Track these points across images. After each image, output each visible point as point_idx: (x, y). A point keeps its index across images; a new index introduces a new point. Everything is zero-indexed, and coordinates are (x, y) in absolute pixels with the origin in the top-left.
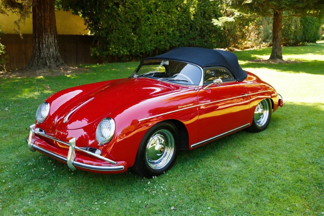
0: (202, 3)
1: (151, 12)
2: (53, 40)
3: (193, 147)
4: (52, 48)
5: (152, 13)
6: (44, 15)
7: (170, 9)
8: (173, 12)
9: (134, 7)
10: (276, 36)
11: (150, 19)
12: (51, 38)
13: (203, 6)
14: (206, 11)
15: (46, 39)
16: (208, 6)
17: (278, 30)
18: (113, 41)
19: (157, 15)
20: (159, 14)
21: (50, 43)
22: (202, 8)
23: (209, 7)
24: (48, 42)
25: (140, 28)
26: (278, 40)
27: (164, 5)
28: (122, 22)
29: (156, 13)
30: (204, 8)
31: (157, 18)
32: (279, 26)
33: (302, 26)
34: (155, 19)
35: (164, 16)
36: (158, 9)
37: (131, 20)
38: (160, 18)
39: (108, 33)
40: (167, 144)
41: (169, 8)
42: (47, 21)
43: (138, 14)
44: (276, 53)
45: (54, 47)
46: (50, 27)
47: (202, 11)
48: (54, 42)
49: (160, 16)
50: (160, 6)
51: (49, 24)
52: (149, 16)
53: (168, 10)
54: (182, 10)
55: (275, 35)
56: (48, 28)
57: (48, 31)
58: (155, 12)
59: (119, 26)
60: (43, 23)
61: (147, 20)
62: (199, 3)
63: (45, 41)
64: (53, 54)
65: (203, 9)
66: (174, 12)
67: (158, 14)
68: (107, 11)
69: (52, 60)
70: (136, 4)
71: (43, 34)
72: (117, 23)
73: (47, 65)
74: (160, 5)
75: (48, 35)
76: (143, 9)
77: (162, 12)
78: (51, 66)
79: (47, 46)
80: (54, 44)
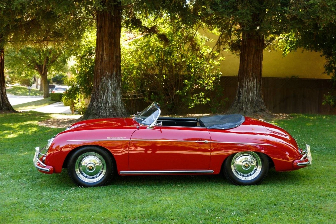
2: (255, 84)
4: (253, 93)
6: (248, 59)
12: (253, 83)
15: (247, 83)
21: (251, 87)
24: (248, 86)
42: (250, 64)
45: (255, 92)
46: (252, 70)
48: (255, 86)
56: (250, 71)
57: (249, 75)
60: (245, 67)
63: (245, 85)
64: (252, 99)
69: (250, 105)
71: (244, 78)
73: (243, 110)
75: (249, 79)
78: (246, 111)
79: (247, 90)
80: (255, 89)
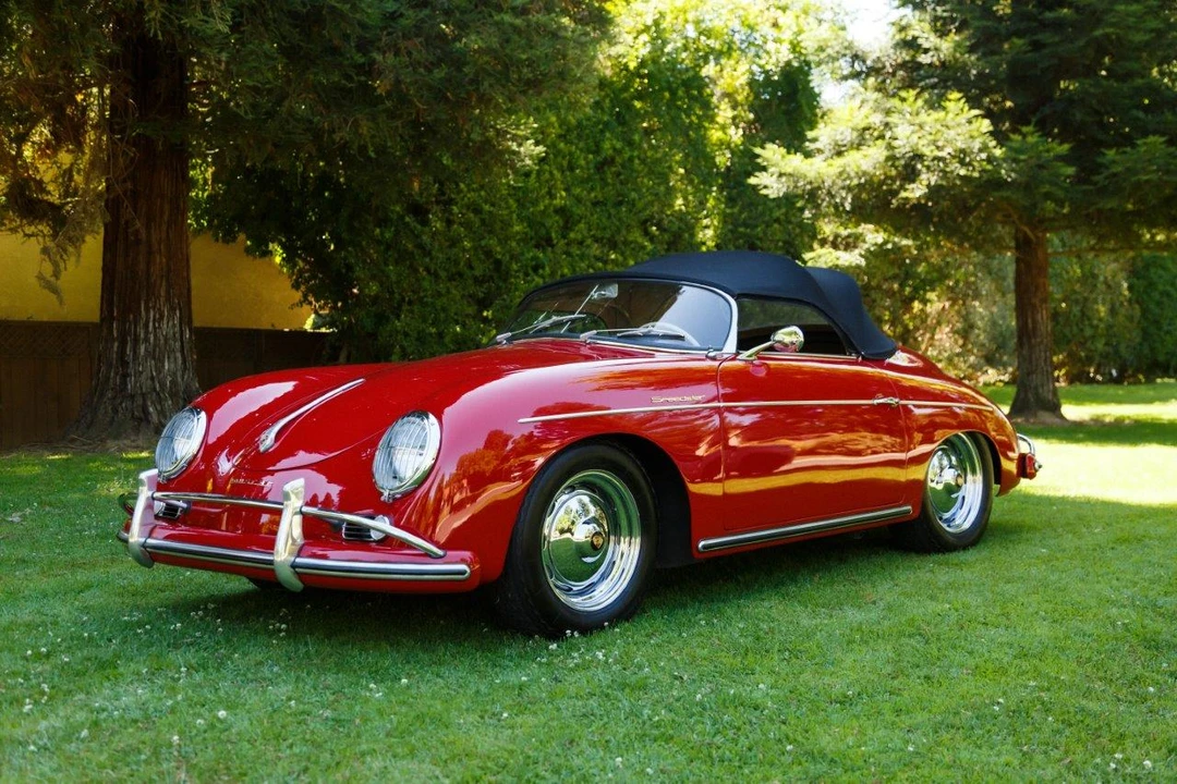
0: (741, 212)
1: (549, 242)
2: (177, 329)
3: (704, 547)
4: (172, 360)
5: (553, 246)
6: (149, 236)
7: (618, 231)
8: (631, 242)
9: (483, 221)
10: (1030, 326)
11: (543, 268)
12: (170, 324)
13: (745, 225)
14: (758, 243)
15: (151, 324)
16: (763, 222)
17: (1036, 301)
18: (402, 347)
19: (568, 254)
20: (579, 249)
21: (166, 340)
22: (742, 229)
23: (767, 226)
24: (155, 336)
25: (504, 300)
26: (1038, 340)
27: (595, 216)
28: (436, 276)
29: (568, 244)
30: (748, 230)
31: (572, 266)
32: (1037, 288)
33: (1137, 306)
34: (562, 266)
35: (598, 259)
36: (572, 230)
37: (471, 267)
38: (583, 265)
39: (381, 319)
40: (616, 528)
41: (613, 228)
42: (158, 257)
43: (498, 249)
44: (1036, 388)
45: (179, 355)
46: (167, 281)
47: (741, 241)
48: (177, 335)
49: (582, 257)
50: (579, 222)
51: (165, 269)
52: (538, 258)
53: (613, 236)
54: (666, 236)
55: (1026, 323)
56: (158, 282)
57: (159, 297)
58: (563, 242)
59: (425, 290)
60: (142, 266)
61: (530, 271)
62: (728, 211)
63: (147, 332)
64: (174, 382)
65: (745, 235)
66: (636, 242)
67: (575, 251)
68: (382, 233)
69: (170, 402)
70: (492, 209)
71: (140, 307)
72: (418, 280)
73: (149, 422)
74: (581, 218)
75: (159, 309)
76: (517, 228)
77: (589, 241)
79: (154, 351)
80: (178, 344)
